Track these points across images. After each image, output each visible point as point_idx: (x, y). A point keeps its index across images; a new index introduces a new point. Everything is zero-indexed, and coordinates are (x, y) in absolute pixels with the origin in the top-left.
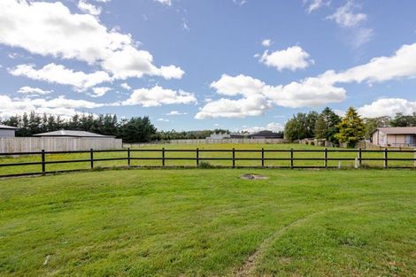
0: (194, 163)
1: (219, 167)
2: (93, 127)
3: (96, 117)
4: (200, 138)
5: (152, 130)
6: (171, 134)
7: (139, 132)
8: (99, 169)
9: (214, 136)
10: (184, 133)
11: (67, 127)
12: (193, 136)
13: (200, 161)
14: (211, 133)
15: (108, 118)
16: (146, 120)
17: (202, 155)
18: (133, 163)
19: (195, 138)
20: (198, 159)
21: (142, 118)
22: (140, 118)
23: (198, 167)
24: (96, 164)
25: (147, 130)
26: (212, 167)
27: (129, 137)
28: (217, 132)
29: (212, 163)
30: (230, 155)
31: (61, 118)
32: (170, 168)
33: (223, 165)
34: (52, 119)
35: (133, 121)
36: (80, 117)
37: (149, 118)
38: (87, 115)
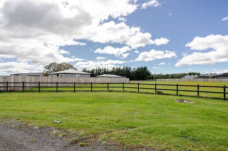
0: (154, 91)
1: (168, 94)
2: (120, 72)
3: (122, 68)
4: (178, 78)
5: (149, 74)
6: (160, 76)
7: (142, 75)
8: (111, 91)
9: (187, 77)
10: (168, 75)
11: (111, 73)
12: (173, 77)
13: (157, 90)
14: (186, 75)
15: (127, 68)
16: (145, 68)
17: (158, 87)
18: (125, 89)
19: (174, 78)
20: (156, 89)
21: (144, 67)
22: (142, 67)
23: (155, 94)
24: (110, 89)
25: (146, 74)
26: (163, 94)
27: (137, 77)
28: (190, 74)
29: (164, 92)
30: (175, 88)
31: (108, 69)
32: (141, 93)
33: (170, 93)
34: (105, 69)
35: (139, 69)
36: (116, 68)
37: (147, 67)
38: (118, 67)
